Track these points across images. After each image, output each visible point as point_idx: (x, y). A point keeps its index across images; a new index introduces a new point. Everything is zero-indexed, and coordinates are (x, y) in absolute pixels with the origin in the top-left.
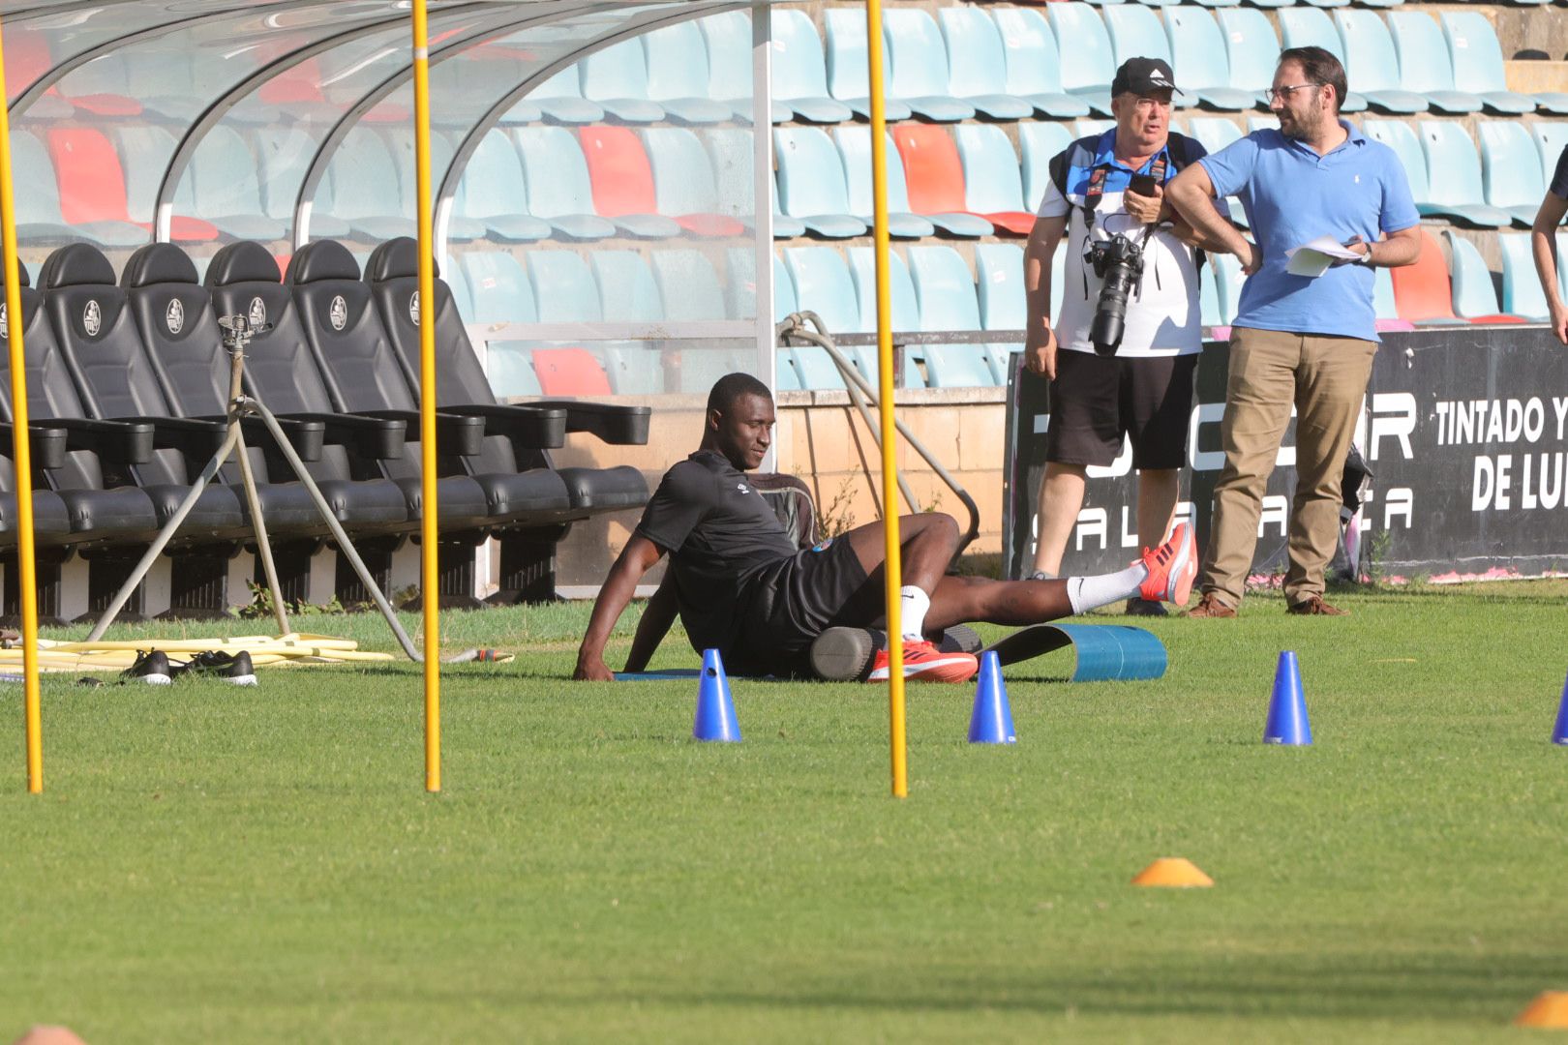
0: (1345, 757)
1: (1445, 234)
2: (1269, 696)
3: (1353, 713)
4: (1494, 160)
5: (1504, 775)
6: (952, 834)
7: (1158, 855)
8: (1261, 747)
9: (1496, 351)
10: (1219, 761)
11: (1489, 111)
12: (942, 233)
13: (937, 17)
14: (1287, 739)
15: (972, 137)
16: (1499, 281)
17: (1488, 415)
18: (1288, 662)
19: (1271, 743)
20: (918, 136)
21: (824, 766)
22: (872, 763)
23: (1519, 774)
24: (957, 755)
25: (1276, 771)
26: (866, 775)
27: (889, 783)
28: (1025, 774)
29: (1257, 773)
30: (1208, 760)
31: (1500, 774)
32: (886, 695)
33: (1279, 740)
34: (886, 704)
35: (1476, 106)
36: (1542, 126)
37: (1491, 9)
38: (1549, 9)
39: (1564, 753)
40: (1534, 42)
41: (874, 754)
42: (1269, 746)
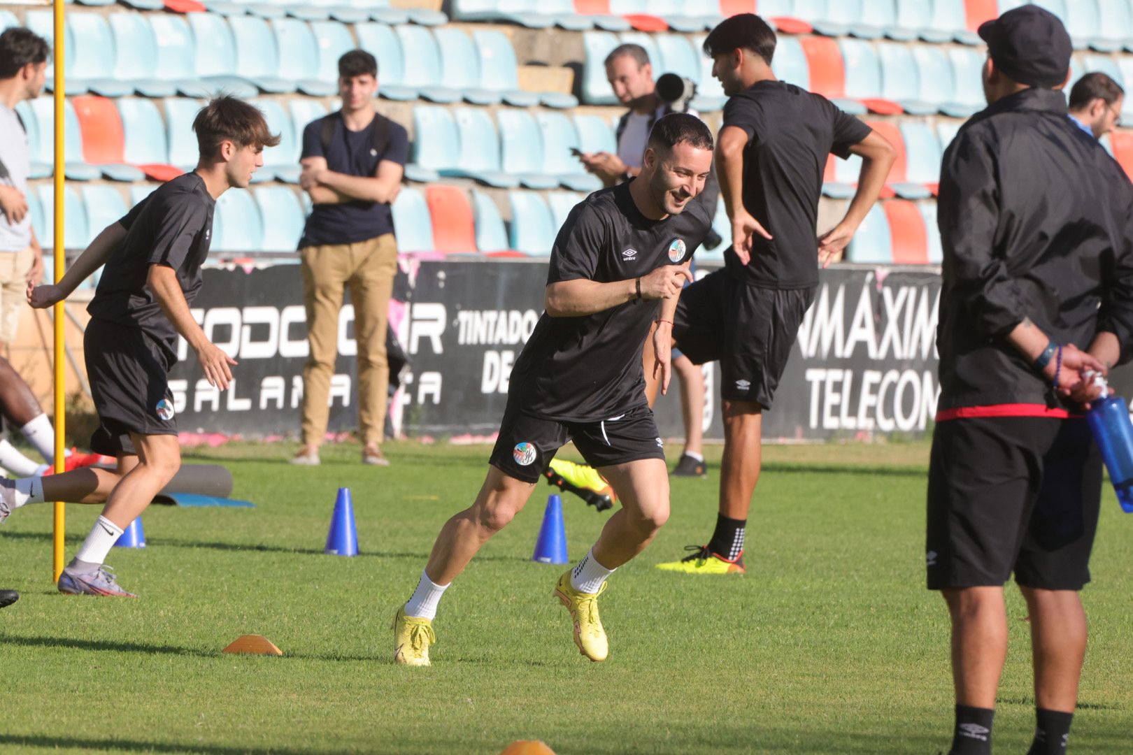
0: (383, 566)
1: (471, 192)
2: (329, 521)
3: (390, 534)
4: (508, 138)
5: (496, 583)
6: (95, 612)
8: (322, 556)
9: (504, 277)
10: (291, 565)
11: (505, 103)
12: (106, 178)
13: (107, 20)
14: (342, 551)
15: (130, 108)
16: (509, 227)
17: (496, 323)
18: (344, 496)
19: (330, 554)
20: (91, 107)
21: (5, 560)
22: (40, 559)
23: (508, 582)
25: (332, 574)
26: (35, 567)
27: (52, 574)
28: (150, 570)
29: (318, 575)
30: (284, 565)
31: (494, 582)
32: (52, 510)
33: (335, 552)
34: (52, 517)
35: (496, 99)
36: (544, 116)
37: (508, 30)
38: (551, 32)
39: (541, 569)
40: (540, 55)
41: (41, 552)
42: (328, 556)
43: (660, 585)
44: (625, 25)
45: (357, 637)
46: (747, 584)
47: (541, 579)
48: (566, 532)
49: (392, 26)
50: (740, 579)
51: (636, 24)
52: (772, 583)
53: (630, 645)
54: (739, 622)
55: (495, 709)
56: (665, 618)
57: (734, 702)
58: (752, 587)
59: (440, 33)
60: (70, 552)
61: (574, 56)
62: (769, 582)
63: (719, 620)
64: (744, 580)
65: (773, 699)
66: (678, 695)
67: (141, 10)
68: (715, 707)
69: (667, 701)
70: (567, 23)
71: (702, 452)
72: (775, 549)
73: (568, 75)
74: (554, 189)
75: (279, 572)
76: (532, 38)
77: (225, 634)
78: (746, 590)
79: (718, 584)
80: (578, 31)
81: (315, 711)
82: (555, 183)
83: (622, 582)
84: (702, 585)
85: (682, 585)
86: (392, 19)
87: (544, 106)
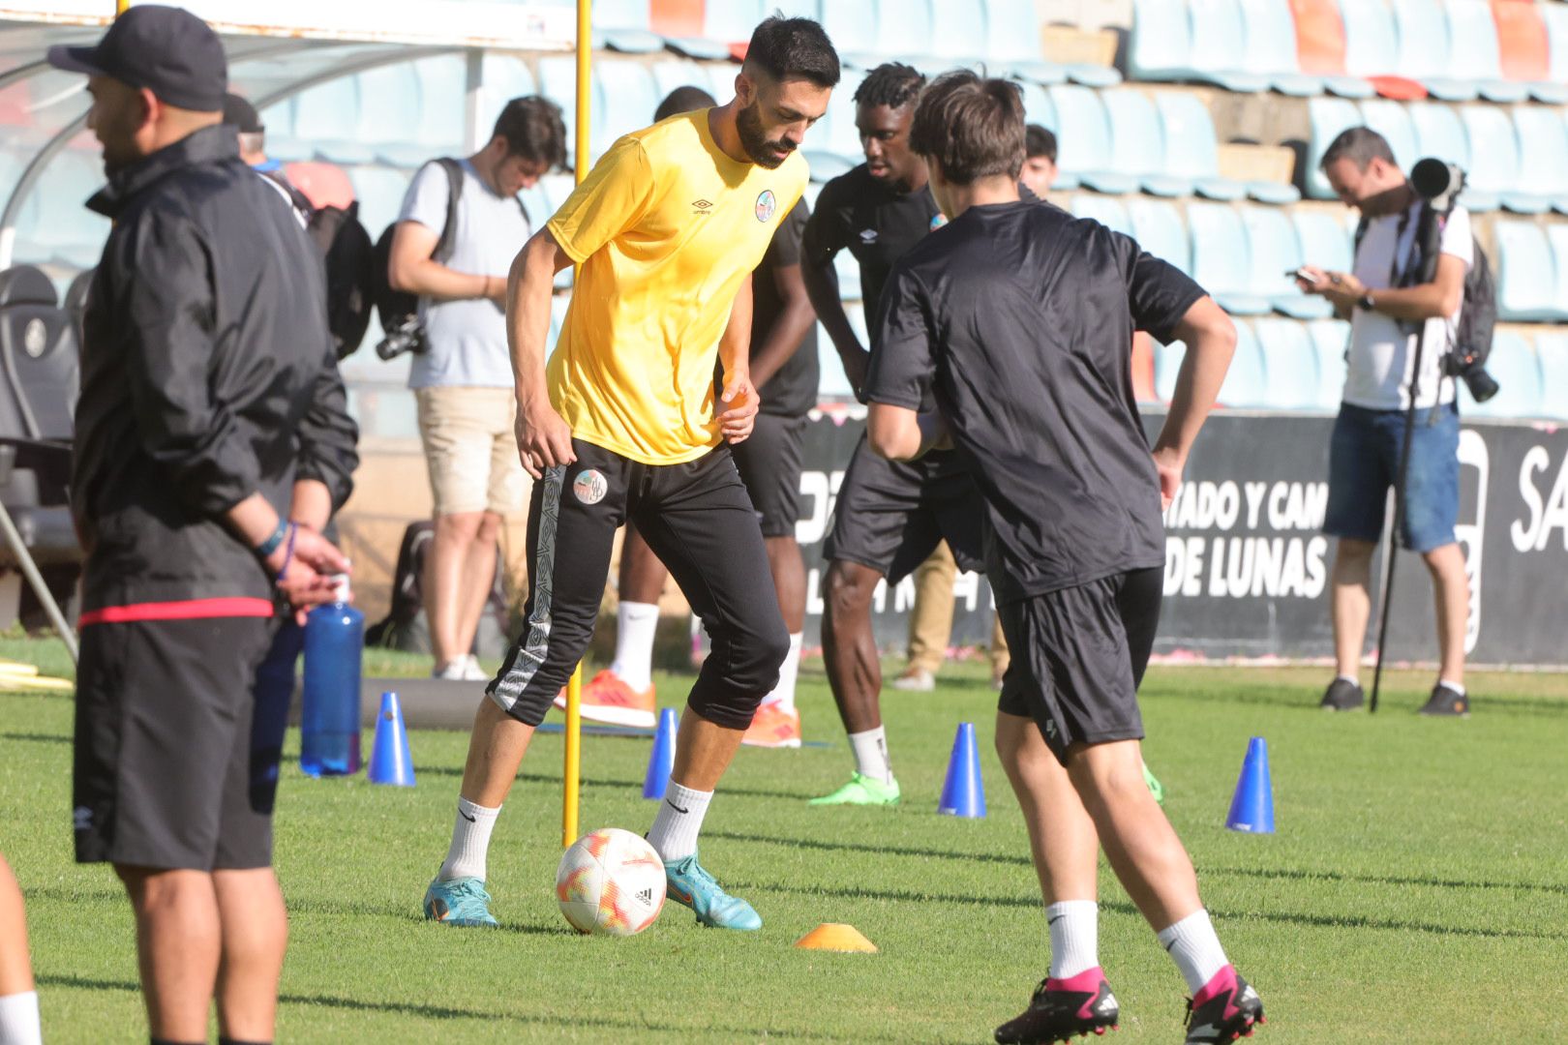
0: (1018, 832)
2: (945, 769)
4: (1202, 244)
7: (824, 921)
8: (934, 818)
11: (1199, 195)
13: (651, 71)
14: (962, 810)
18: (966, 734)
19: (945, 814)
22: (545, 814)
24: (630, 811)
26: (538, 826)
27: (561, 835)
29: (928, 842)
32: (562, 746)
33: (953, 811)
35: (1187, 190)
36: (1252, 213)
37: (1205, 95)
38: (1264, 98)
39: (1236, 839)
40: (1248, 130)
41: (546, 805)
42: (942, 816)
43: (1401, 864)
44: (1368, 89)
45: (980, 929)
46: (1523, 865)
47: (1237, 853)
48: (1273, 789)
49: (1044, 86)
50: (1514, 857)
51: (1383, 88)
52: (1558, 865)
53: (1359, 947)
54: (1511, 917)
55: (1171, 1032)
56: (1408, 911)
57: (1502, 1028)
58: (1530, 870)
59: (1108, 95)
60: (587, 805)
61: (1296, 132)
62: (1554, 864)
63: (1483, 914)
64: (1519, 861)
65: (1556, 1025)
66: (1424, 1018)
67: (698, 59)
68: (1475, 1034)
69: (1409, 1026)
70: (1286, 86)
71: (1465, 682)
72: (1563, 818)
73: (1287, 157)
74: (1265, 315)
75: (875, 839)
76: (1239, 106)
77: (798, 923)
78: (1522, 874)
79: (1482, 864)
80: (1302, 98)
81: (921, 1030)
82: (1265, 307)
83: (1349, 860)
84: (1460, 866)
85: (1432, 865)
86: (1043, 77)
87: (1254, 200)
